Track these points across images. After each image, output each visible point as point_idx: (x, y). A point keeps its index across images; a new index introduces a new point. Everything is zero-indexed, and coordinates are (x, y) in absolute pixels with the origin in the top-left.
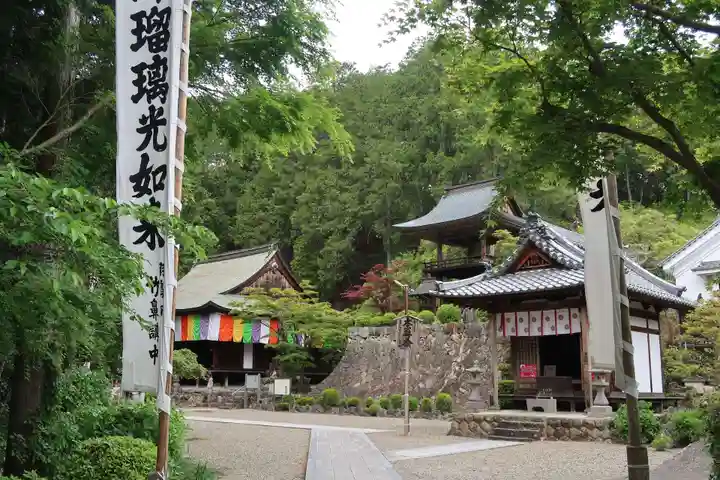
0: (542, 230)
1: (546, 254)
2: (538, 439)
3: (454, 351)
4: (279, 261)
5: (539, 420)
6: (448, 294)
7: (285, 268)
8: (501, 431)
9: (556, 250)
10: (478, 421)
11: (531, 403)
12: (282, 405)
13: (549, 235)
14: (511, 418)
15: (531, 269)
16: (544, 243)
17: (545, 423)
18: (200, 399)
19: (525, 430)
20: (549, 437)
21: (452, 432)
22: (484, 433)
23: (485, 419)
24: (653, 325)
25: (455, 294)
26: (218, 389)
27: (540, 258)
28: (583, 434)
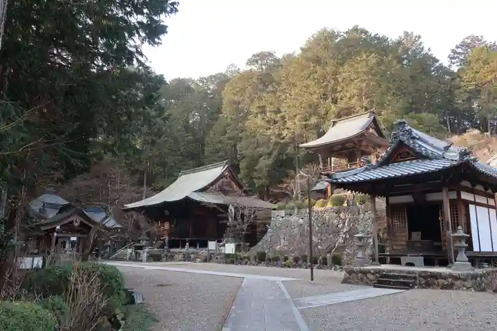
0: (410, 132)
1: (413, 150)
2: (412, 288)
3: (341, 225)
4: (229, 171)
5: (413, 272)
6: (340, 181)
7: (233, 176)
8: (383, 281)
9: (420, 146)
10: (365, 273)
11: (404, 260)
12: (230, 259)
13: (414, 135)
14: (390, 271)
15: (401, 161)
16: (411, 142)
17: (417, 275)
18: (181, 256)
19: (402, 280)
20: (422, 286)
21: (345, 281)
22: (369, 282)
23: (370, 272)
24: (491, 202)
25: (345, 181)
26: (192, 250)
27: (408, 154)
28: (450, 284)
